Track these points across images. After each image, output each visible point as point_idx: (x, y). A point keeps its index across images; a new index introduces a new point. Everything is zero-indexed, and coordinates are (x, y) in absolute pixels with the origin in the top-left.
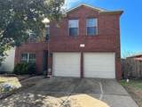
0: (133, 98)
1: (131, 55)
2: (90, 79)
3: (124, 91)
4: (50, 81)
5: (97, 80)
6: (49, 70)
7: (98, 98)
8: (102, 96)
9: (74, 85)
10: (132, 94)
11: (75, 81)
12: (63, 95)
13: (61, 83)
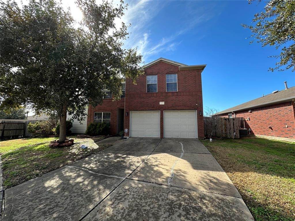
0: (214, 155)
1: (215, 113)
2: (170, 139)
3: (206, 150)
4: (128, 141)
5: (178, 140)
6: (126, 130)
7: (179, 156)
8: (182, 154)
9: (153, 146)
10: (213, 152)
11: (155, 141)
12: (143, 155)
13: (139, 143)
